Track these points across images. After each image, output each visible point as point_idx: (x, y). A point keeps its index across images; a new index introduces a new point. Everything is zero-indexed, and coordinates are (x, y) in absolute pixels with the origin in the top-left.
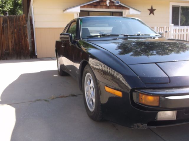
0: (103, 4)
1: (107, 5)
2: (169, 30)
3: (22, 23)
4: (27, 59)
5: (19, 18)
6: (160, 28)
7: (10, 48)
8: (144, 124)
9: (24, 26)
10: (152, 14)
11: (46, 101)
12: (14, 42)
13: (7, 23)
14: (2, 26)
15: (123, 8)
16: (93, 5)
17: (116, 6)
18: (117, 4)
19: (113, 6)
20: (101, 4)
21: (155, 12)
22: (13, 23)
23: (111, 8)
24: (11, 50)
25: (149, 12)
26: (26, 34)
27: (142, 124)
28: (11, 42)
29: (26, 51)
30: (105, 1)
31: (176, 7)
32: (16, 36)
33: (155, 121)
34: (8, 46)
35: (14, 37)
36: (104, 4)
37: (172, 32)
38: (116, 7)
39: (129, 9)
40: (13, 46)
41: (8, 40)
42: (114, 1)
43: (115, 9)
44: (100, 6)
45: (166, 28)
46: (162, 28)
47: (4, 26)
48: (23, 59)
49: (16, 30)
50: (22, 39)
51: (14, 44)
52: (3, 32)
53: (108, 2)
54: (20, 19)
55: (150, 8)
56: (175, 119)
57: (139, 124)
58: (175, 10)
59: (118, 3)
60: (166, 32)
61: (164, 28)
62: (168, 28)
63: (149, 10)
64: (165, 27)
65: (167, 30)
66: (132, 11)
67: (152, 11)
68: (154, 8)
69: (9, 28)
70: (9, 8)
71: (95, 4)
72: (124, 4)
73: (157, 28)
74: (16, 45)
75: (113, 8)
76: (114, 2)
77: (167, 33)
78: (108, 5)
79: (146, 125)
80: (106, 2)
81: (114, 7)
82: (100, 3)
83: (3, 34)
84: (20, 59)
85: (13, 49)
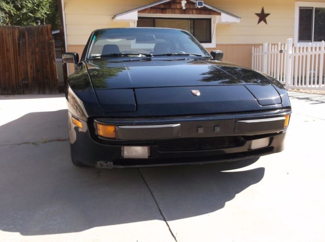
0: (175, 7)
1: (182, 7)
2: (286, 49)
3: (47, 37)
4: (54, 94)
5: (42, 31)
6: (272, 45)
7: (29, 76)
8: (109, 163)
9: (49, 43)
10: (262, 22)
11: (33, 144)
12: (34, 67)
13: (25, 38)
14: (17, 42)
15: (210, 12)
16: (159, 8)
17: (198, 9)
18: (199, 7)
19: (192, 9)
20: (172, 7)
21: (267, 18)
22: (33, 38)
23: (188, 13)
24: (30, 80)
25: (258, 18)
26: (52, 55)
27: (106, 163)
28: (31, 67)
29: (53, 82)
30: (179, 1)
31: (307, 10)
32: (37, 58)
33: (121, 158)
34: (27, 74)
35: (35, 59)
36: (178, 6)
37: (290, 52)
38: (198, 11)
39: (220, 14)
40: (33, 73)
41: (27, 64)
42: (194, 2)
43: (197, 14)
44: (170, 10)
45: (281, 45)
46: (275, 45)
47: (21, 42)
48: (49, 94)
49: (37, 49)
50: (47, 62)
51: (35, 70)
52: (19, 51)
53: (184, 3)
54: (44, 31)
55: (259, 12)
56: (147, 157)
57: (102, 162)
58: (305, 14)
59: (200, 4)
60: (281, 51)
61: (277, 45)
62: (284, 45)
63: (257, 14)
64: (280, 43)
65: (283, 49)
66: (224, 18)
67: (262, 17)
68: (266, 12)
69: (27, 45)
70: (45, 13)
71: (162, 7)
72: (212, 6)
73: (268, 45)
74: (38, 71)
75: (193, 14)
76: (194, 4)
77: (282, 53)
78: (184, 8)
79: (112, 163)
80: (181, 3)
81: (194, 11)
82: (170, 6)
83: (19, 55)
84: (44, 93)
85: (34, 77)
